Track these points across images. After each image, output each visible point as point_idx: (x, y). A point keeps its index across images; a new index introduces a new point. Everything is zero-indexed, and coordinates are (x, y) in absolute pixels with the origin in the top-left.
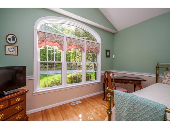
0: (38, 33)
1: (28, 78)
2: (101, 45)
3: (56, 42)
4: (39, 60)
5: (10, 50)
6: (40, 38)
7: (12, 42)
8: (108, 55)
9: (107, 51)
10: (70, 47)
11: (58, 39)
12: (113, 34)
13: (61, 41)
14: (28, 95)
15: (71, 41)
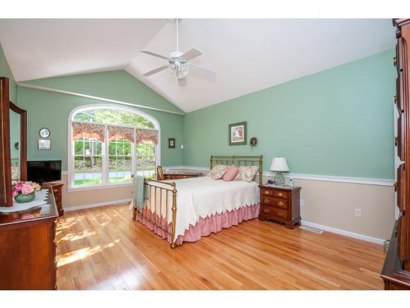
0: (73, 124)
1: (63, 173)
2: (159, 132)
3: (95, 132)
4: (73, 154)
5: (44, 144)
6: (75, 129)
7: (45, 136)
8: (172, 145)
9: (170, 140)
10: (113, 137)
11: (97, 129)
12: (183, 116)
13: (101, 131)
14: (63, 189)
15: (114, 130)
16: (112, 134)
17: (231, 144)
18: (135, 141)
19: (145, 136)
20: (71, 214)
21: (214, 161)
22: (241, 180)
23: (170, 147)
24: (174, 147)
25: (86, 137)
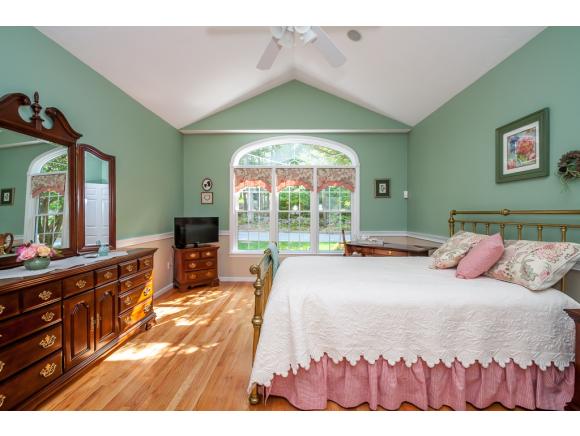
0: (235, 170)
1: (222, 233)
2: (358, 170)
3: (259, 179)
4: (237, 209)
5: (207, 198)
6: (237, 177)
7: (208, 188)
10: (283, 184)
11: (263, 175)
12: (408, 134)
13: (267, 177)
15: (284, 174)
16: (282, 180)
17: (501, 179)
18: (315, 188)
19: (332, 178)
20: (228, 284)
21: (458, 222)
22: (509, 280)
23: (378, 195)
24: (387, 194)
25: (249, 187)
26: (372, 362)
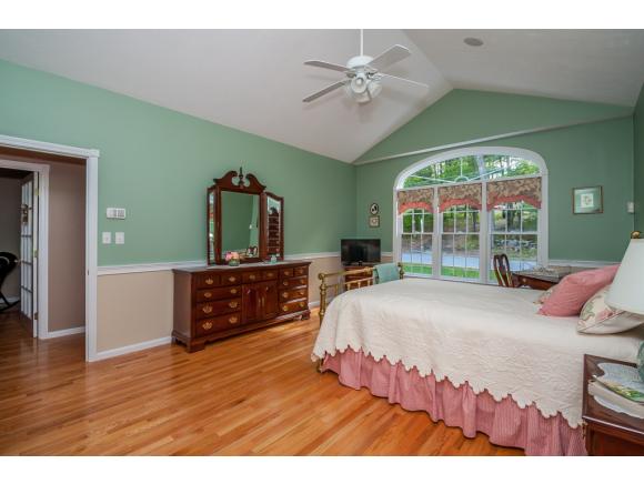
0: (399, 193)
2: (545, 178)
4: (402, 231)
5: (374, 222)
6: (400, 201)
7: (375, 212)
11: (424, 196)
13: (429, 198)
18: (484, 206)
19: (506, 193)
26: (393, 363)
